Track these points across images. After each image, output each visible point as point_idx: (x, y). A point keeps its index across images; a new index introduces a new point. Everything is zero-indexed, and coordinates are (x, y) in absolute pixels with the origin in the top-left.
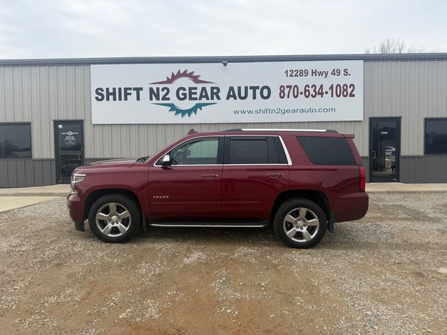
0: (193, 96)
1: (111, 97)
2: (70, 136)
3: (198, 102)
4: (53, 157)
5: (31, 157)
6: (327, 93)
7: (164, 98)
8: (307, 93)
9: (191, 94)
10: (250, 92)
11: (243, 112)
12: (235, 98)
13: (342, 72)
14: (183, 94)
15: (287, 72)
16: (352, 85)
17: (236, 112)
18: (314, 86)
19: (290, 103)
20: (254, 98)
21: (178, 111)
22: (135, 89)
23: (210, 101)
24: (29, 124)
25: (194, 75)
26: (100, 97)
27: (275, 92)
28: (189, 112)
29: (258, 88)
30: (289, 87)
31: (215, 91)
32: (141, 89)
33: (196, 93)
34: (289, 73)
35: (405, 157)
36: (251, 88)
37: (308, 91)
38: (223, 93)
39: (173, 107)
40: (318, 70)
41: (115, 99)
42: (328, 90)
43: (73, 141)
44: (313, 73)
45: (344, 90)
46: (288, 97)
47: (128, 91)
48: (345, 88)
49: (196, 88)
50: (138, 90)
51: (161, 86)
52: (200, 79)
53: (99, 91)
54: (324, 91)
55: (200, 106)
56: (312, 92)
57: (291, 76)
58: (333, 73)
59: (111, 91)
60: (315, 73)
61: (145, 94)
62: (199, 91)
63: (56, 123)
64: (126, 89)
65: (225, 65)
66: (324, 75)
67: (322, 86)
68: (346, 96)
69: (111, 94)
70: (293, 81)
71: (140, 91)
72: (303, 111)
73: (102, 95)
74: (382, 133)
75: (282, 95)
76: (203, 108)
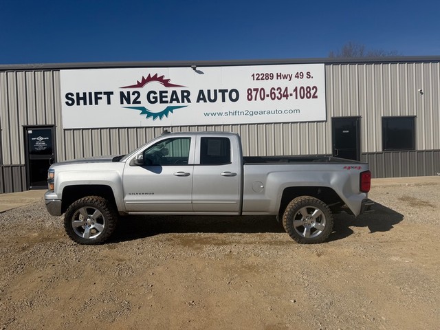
0: (164, 99)
1: (82, 102)
2: (40, 141)
3: (169, 105)
4: (23, 162)
6: (291, 95)
7: (135, 102)
8: (273, 95)
9: (162, 97)
10: (220, 95)
11: (213, 114)
12: (205, 101)
13: (305, 75)
14: (154, 98)
15: (253, 75)
16: (315, 87)
17: (207, 115)
18: (279, 88)
19: (257, 105)
20: (224, 100)
21: (149, 114)
22: (105, 93)
23: (181, 104)
25: (164, 79)
26: (70, 102)
27: (243, 95)
28: (160, 115)
29: (226, 91)
30: (256, 90)
31: (185, 94)
32: (112, 93)
33: (166, 97)
34: (256, 77)
35: (365, 154)
36: (220, 91)
37: (274, 93)
38: (193, 97)
39: (144, 111)
40: (283, 74)
41: (85, 104)
42: (292, 92)
43: (44, 146)
44: (278, 76)
45: (308, 92)
46: (256, 100)
47: (99, 96)
48: (308, 90)
49: (166, 92)
50: (109, 94)
51: (132, 90)
52: (170, 82)
53: (70, 96)
54: (289, 94)
55: (171, 109)
56: (278, 95)
57: (257, 79)
58: (297, 76)
59: (81, 95)
60: (280, 76)
61: (115, 98)
62: (169, 95)
63: (26, 128)
64: (96, 94)
65: (194, 69)
66: (288, 78)
67: (286, 88)
68: (309, 98)
69: (81, 99)
70: (259, 84)
71: (111, 96)
72: (269, 112)
73: (73, 99)
74: (344, 132)
75: (250, 97)
76: (174, 110)
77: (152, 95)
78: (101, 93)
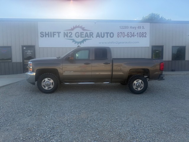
0: (82, 36)
1: (47, 36)
3: (84, 38)
4: (21, 61)
5: (11, 62)
6: (136, 35)
8: (128, 35)
9: (81, 35)
10: (106, 35)
11: (103, 43)
12: (100, 37)
13: (142, 27)
14: (78, 35)
15: (120, 27)
16: (145, 33)
17: (100, 43)
18: (131, 33)
19: (121, 39)
20: (107, 37)
21: (76, 42)
22: (57, 32)
23: (89, 38)
24: (10, 47)
25: (83, 27)
26: (42, 36)
27: (116, 35)
29: (109, 33)
30: (121, 33)
31: (91, 34)
32: (60, 32)
33: (83, 35)
35: (165, 61)
36: (106, 33)
38: (95, 35)
39: (74, 41)
40: (133, 26)
41: (49, 37)
43: (30, 55)
45: (142, 35)
46: (121, 37)
47: (55, 33)
49: (83, 33)
50: (59, 33)
52: (85, 29)
53: (42, 33)
54: (135, 35)
55: (85, 40)
56: (130, 35)
57: (122, 28)
58: (138, 28)
59: (47, 33)
60: (131, 27)
61: (62, 35)
63: (23, 47)
64: (54, 32)
66: (135, 28)
67: (134, 33)
68: (143, 37)
72: (126, 43)
74: (157, 52)
75: (118, 36)
76: (86, 41)
77: (77, 34)
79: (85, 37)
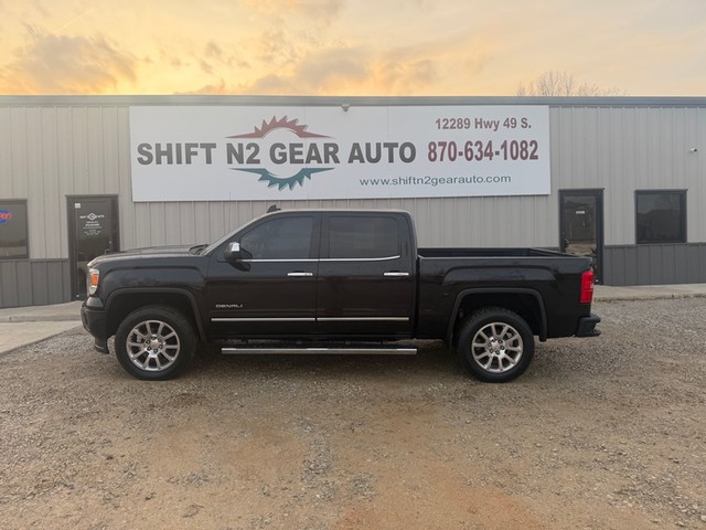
0: (297, 157)
1: (164, 159)
2: (92, 221)
3: (304, 166)
4: (66, 255)
5: (27, 256)
6: (497, 153)
7: (250, 161)
8: (469, 153)
9: (293, 153)
10: (385, 152)
11: (375, 182)
12: (362, 161)
14: (280, 154)
15: (438, 121)
16: (533, 142)
17: (364, 182)
18: (479, 143)
19: (444, 168)
20: (391, 160)
21: (273, 181)
22: (203, 146)
23: (323, 165)
24: (23, 202)
25: (298, 124)
26: (145, 158)
27: (422, 152)
28: (291, 182)
29: (396, 145)
30: (443, 144)
31: (331, 149)
32: (214, 146)
33: (301, 153)
34: (442, 124)
35: (611, 247)
36: (386, 145)
37: (471, 150)
38: (343, 154)
39: (265, 175)
40: (485, 120)
41: (170, 162)
42: (499, 149)
43: (97, 230)
44: (477, 123)
45: (523, 149)
46: (442, 160)
47: (193, 149)
48: (524, 146)
49: (301, 145)
50: (209, 147)
51: (246, 142)
52: (308, 130)
53: (145, 149)
54: (493, 151)
55: (307, 173)
56: (476, 153)
57: (444, 128)
58: (506, 125)
59: (164, 148)
60: (481, 123)
61: (220, 154)
62: (305, 150)
63: (71, 200)
64: (188, 146)
65: (346, 109)
66: (493, 127)
67: (490, 142)
68: (526, 158)
69: (164, 153)
70: (447, 136)
71: (212, 150)
72: (463, 180)
73: (149, 155)
74: (578, 212)
75: (433, 156)
76: (312, 175)
77: (278, 150)
78: (196, 145)
79: (308, 162)
